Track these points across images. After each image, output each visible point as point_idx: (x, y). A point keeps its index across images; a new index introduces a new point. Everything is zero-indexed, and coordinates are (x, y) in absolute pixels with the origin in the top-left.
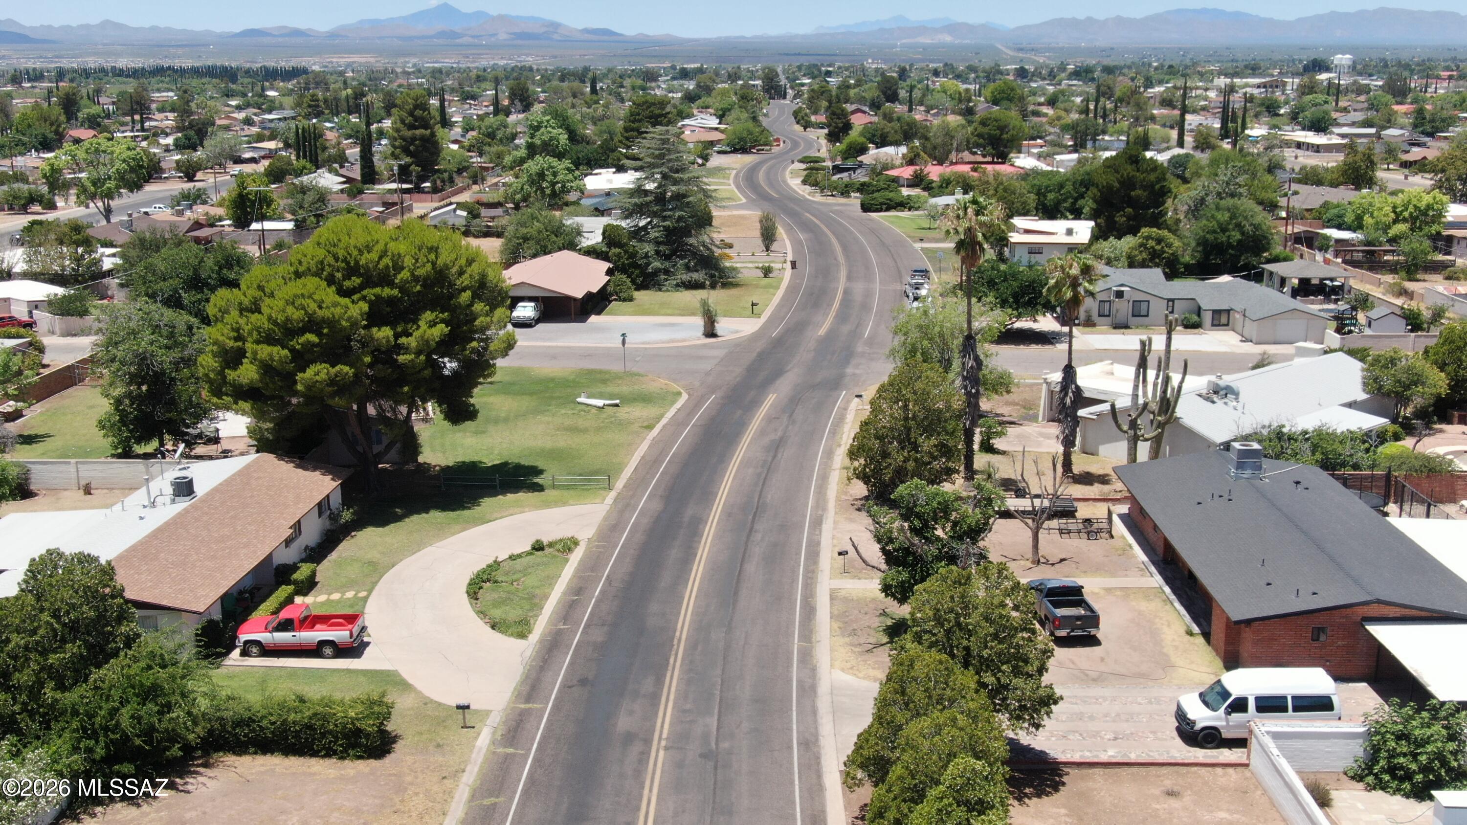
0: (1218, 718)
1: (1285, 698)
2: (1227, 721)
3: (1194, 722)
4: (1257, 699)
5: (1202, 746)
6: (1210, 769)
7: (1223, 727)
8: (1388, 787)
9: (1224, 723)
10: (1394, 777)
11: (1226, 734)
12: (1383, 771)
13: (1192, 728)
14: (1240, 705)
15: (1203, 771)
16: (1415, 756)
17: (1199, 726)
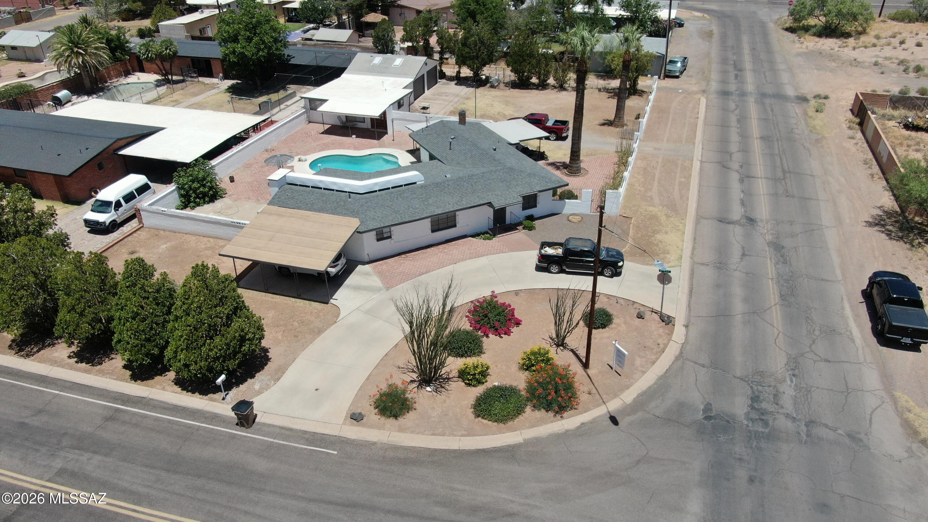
0: (113, 215)
1: (133, 192)
2: (117, 214)
3: (104, 223)
4: (123, 198)
5: (112, 232)
6: (131, 236)
7: (117, 218)
8: (200, 203)
9: (117, 216)
10: (200, 198)
11: (119, 221)
12: (195, 198)
13: (105, 225)
14: (118, 205)
15: (129, 238)
16: (204, 186)
17: (107, 223)
